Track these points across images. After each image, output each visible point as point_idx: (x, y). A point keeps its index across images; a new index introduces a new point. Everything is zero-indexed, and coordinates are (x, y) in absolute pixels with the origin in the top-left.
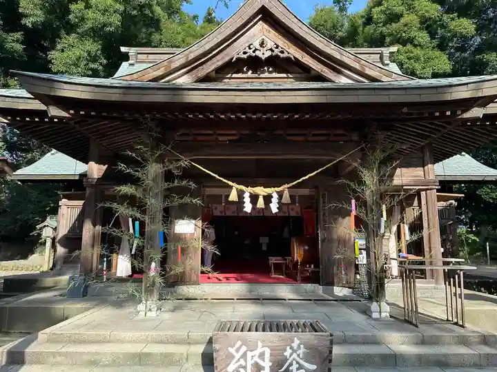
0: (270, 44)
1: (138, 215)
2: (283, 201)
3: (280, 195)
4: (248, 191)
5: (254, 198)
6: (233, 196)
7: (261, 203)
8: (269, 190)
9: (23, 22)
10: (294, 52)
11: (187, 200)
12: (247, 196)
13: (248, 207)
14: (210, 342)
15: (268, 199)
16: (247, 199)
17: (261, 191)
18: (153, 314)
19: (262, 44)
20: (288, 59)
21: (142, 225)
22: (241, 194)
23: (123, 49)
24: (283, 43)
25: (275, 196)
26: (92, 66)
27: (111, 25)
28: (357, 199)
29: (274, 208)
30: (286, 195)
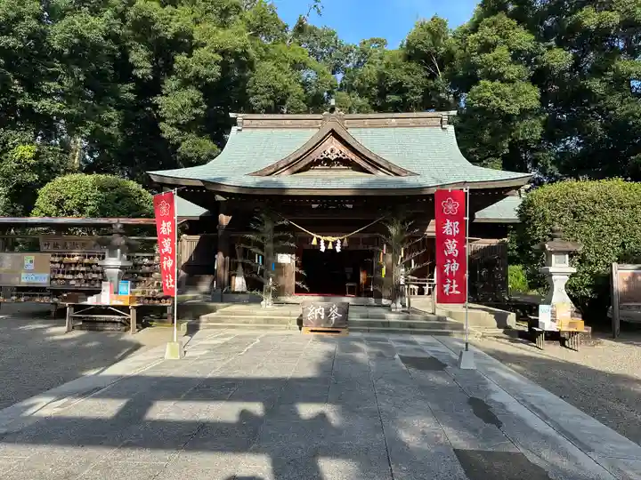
0: (337, 151)
1: (260, 252)
2: (344, 245)
3: (342, 241)
4: (323, 239)
5: (327, 243)
6: (314, 242)
7: (330, 247)
8: (335, 239)
9: (133, 73)
11: (288, 243)
13: (323, 249)
14: (301, 316)
15: (334, 244)
17: (330, 239)
18: (270, 307)
19: (332, 151)
20: (348, 160)
21: (263, 257)
23: (232, 115)
24: (345, 150)
25: (339, 242)
26: (195, 111)
27: (212, 76)
28: (387, 245)
29: (338, 249)
30: (345, 241)
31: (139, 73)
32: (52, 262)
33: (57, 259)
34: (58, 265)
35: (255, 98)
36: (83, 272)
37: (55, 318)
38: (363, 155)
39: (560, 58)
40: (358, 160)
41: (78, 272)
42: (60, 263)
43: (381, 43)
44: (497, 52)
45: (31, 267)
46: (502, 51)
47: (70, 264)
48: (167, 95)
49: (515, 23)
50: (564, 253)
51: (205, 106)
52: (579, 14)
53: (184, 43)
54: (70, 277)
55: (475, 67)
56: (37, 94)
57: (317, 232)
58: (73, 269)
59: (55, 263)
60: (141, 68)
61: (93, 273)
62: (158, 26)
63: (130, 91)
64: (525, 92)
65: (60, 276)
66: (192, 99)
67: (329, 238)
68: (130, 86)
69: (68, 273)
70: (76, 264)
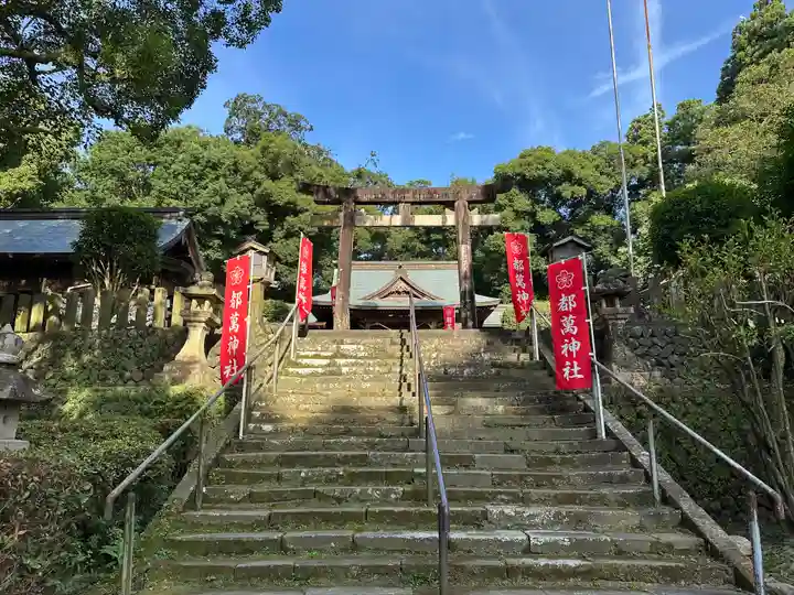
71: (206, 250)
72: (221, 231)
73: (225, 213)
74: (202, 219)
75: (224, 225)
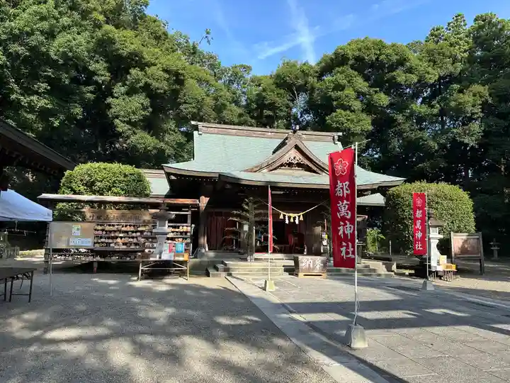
0: (297, 158)
3: (299, 216)
5: (289, 218)
6: (281, 217)
7: (292, 220)
10: (307, 162)
12: (287, 217)
13: (287, 222)
15: (294, 218)
16: (287, 218)
22: (284, 216)
25: (297, 218)
29: (297, 222)
31: (100, 79)
32: (95, 230)
33: (99, 228)
34: (100, 232)
35: (184, 106)
36: (121, 238)
37: (98, 272)
38: (315, 162)
39: (383, 99)
40: (311, 165)
41: (117, 237)
42: (103, 230)
43: (247, 69)
44: (346, 92)
45: (79, 233)
46: (349, 92)
47: (110, 232)
48: (117, 98)
49: (356, 73)
50: (436, 227)
51: (150, 109)
52: (394, 73)
53: (136, 60)
54: (110, 241)
55: (330, 99)
56: (28, 91)
57: (283, 210)
58: (113, 235)
59: (98, 230)
60: (102, 75)
61: (130, 238)
62: (117, 46)
63: (91, 92)
64: (364, 120)
65: (103, 240)
66: (142, 104)
67: (291, 215)
68: (91, 88)
69: (109, 238)
70: (115, 231)
71: (29, 95)
72: (50, 72)
73: (55, 48)
74: (21, 50)
75: (53, 64)
